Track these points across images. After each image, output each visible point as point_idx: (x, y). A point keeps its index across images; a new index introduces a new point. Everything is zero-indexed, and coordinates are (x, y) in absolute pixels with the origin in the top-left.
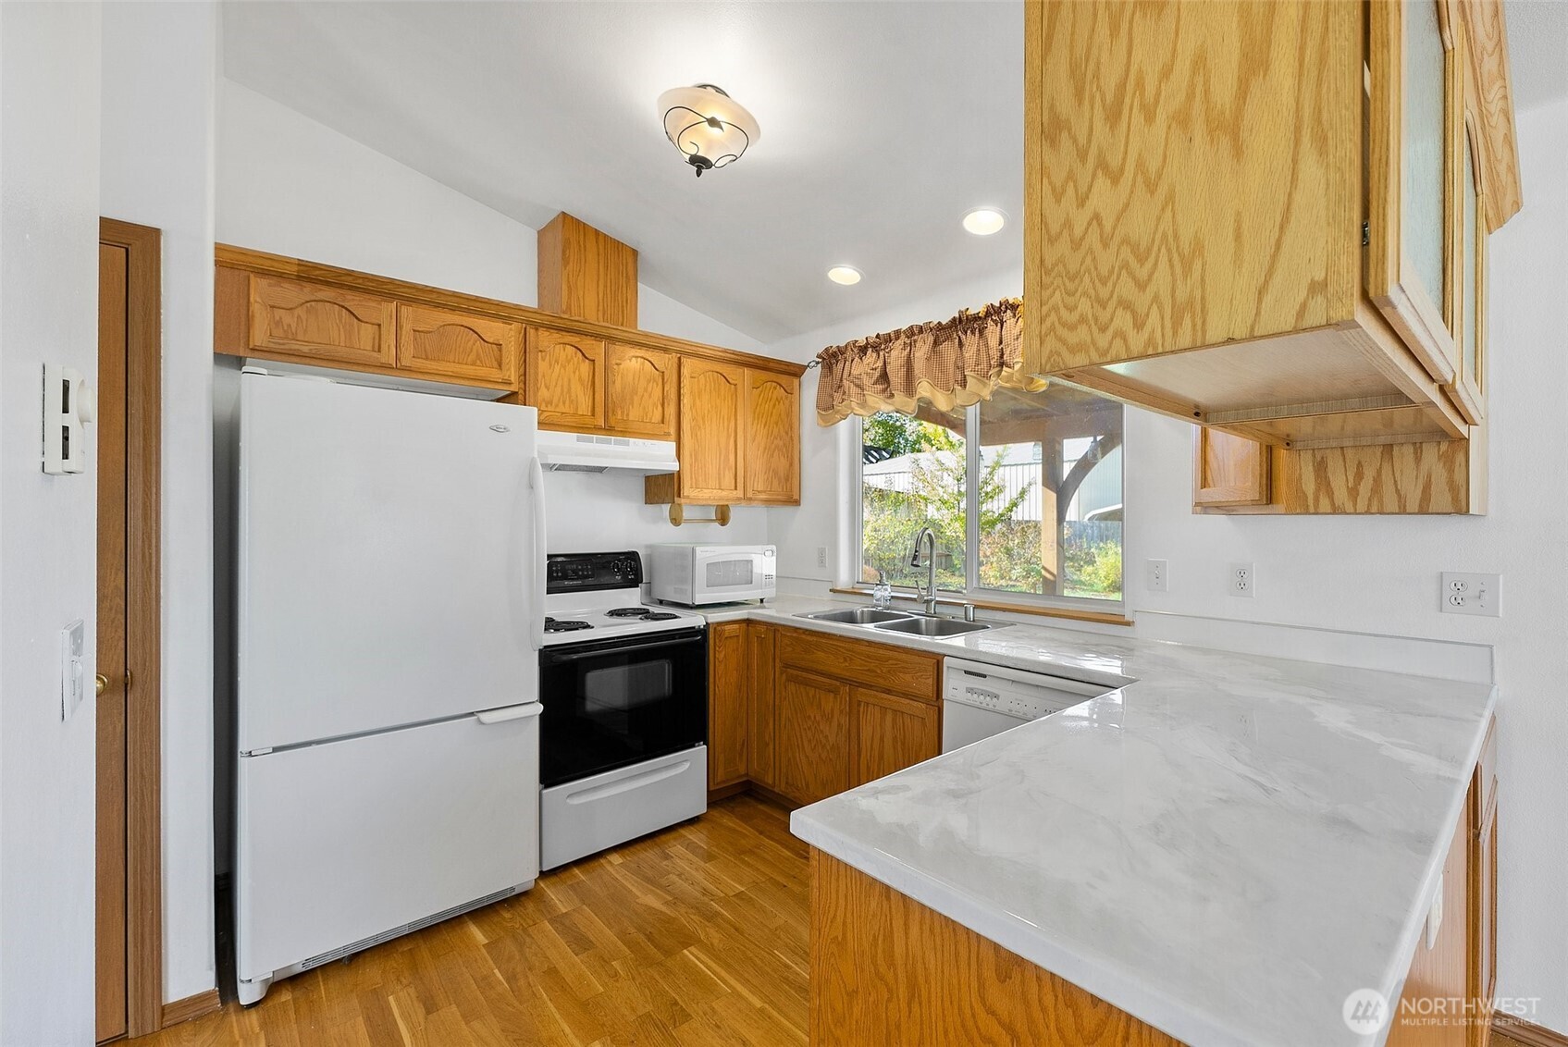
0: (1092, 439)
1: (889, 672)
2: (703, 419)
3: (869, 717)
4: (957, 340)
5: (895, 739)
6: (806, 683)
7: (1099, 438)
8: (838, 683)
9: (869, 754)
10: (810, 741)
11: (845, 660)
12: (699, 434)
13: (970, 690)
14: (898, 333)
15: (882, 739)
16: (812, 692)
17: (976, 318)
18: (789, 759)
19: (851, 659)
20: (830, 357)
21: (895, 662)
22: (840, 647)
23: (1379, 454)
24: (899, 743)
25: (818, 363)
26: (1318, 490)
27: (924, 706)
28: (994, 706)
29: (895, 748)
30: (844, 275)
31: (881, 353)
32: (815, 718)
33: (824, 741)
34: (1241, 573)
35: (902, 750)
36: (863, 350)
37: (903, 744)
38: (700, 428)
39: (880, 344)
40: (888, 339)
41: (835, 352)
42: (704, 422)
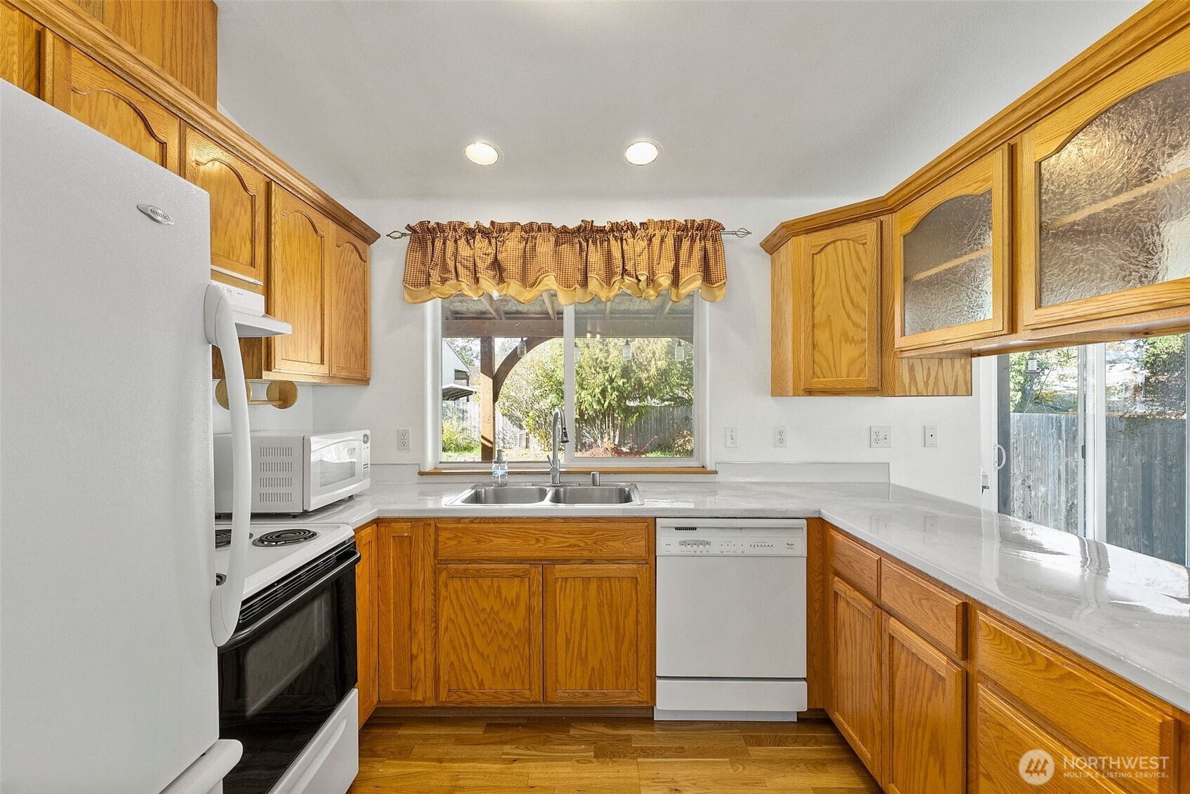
0: (520, 339)
1: (595, 543)
2: (293, 270)
3: (568, 591)
4: (578, 245)
5: (601, 605)
6: (478, 575)
7: (525, 339)
8: (527, 566)
9: (568, 627)
10: (484, 635)
11: (538, 541)
12: (288, 288)
13: (683, 543)
14: (513, 226)
15: (585, 608)
16: (486, 583)
17: (601, 230)
18: (452, 664)
19: (546, 539)
20: (423, 231)
21: (602, 533)
22: (530, 529)
23: (937, 364)
24: (606, 607)
25: (404, 235)
26: (910, 383)
27: (635, 566)
28: (707, 551)
29: (601, 613)
30: (481, 153)
31: (493, 241)
32: (492, 608)
33: (505, 630)
34: (781, 433)
35: (610, 612)
36: (470, 233)
37: (610, 606)
38: (289, 281)
39: (494, 232)
40: (501, 229)
41: (434, 229)
42: (293, 274)
